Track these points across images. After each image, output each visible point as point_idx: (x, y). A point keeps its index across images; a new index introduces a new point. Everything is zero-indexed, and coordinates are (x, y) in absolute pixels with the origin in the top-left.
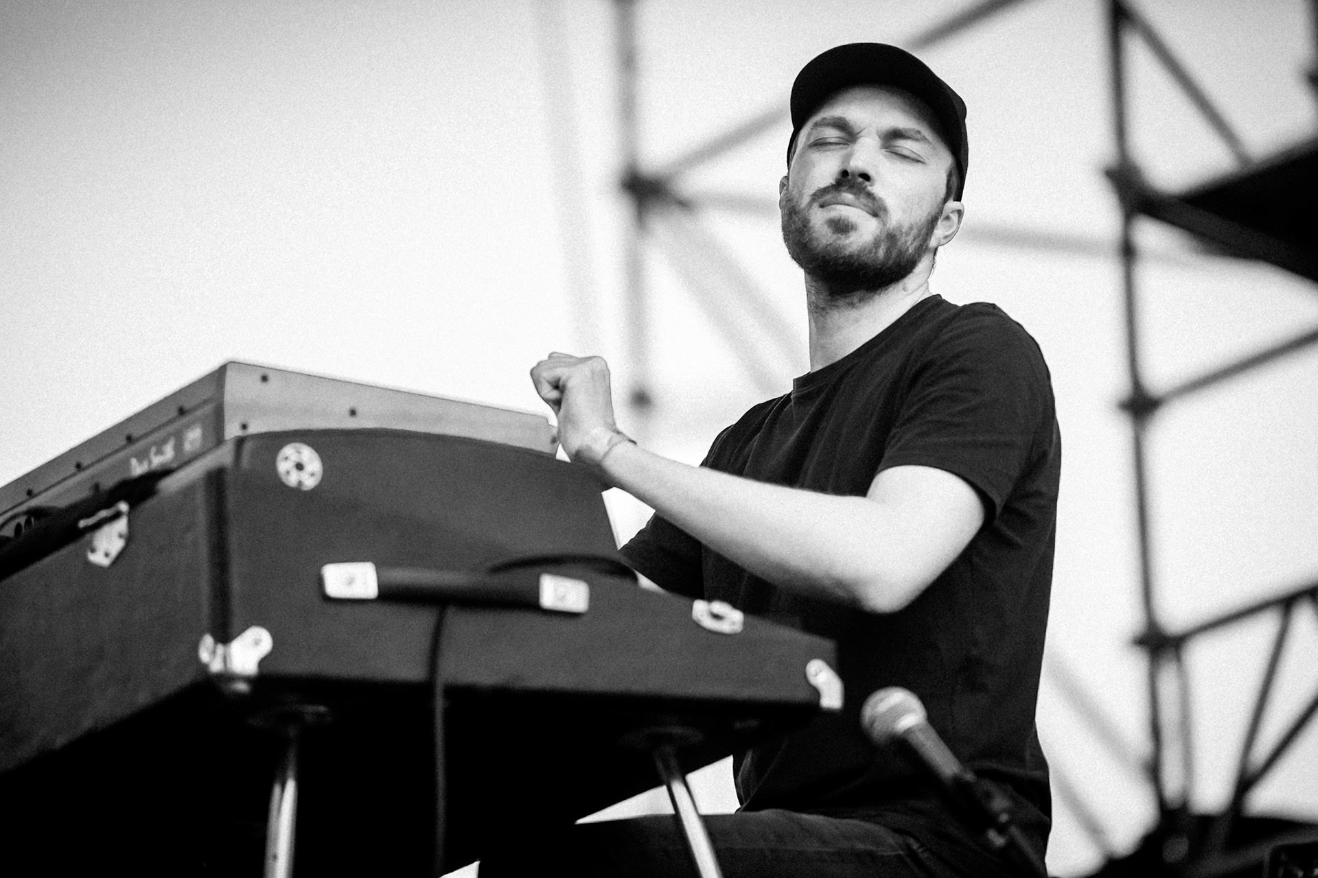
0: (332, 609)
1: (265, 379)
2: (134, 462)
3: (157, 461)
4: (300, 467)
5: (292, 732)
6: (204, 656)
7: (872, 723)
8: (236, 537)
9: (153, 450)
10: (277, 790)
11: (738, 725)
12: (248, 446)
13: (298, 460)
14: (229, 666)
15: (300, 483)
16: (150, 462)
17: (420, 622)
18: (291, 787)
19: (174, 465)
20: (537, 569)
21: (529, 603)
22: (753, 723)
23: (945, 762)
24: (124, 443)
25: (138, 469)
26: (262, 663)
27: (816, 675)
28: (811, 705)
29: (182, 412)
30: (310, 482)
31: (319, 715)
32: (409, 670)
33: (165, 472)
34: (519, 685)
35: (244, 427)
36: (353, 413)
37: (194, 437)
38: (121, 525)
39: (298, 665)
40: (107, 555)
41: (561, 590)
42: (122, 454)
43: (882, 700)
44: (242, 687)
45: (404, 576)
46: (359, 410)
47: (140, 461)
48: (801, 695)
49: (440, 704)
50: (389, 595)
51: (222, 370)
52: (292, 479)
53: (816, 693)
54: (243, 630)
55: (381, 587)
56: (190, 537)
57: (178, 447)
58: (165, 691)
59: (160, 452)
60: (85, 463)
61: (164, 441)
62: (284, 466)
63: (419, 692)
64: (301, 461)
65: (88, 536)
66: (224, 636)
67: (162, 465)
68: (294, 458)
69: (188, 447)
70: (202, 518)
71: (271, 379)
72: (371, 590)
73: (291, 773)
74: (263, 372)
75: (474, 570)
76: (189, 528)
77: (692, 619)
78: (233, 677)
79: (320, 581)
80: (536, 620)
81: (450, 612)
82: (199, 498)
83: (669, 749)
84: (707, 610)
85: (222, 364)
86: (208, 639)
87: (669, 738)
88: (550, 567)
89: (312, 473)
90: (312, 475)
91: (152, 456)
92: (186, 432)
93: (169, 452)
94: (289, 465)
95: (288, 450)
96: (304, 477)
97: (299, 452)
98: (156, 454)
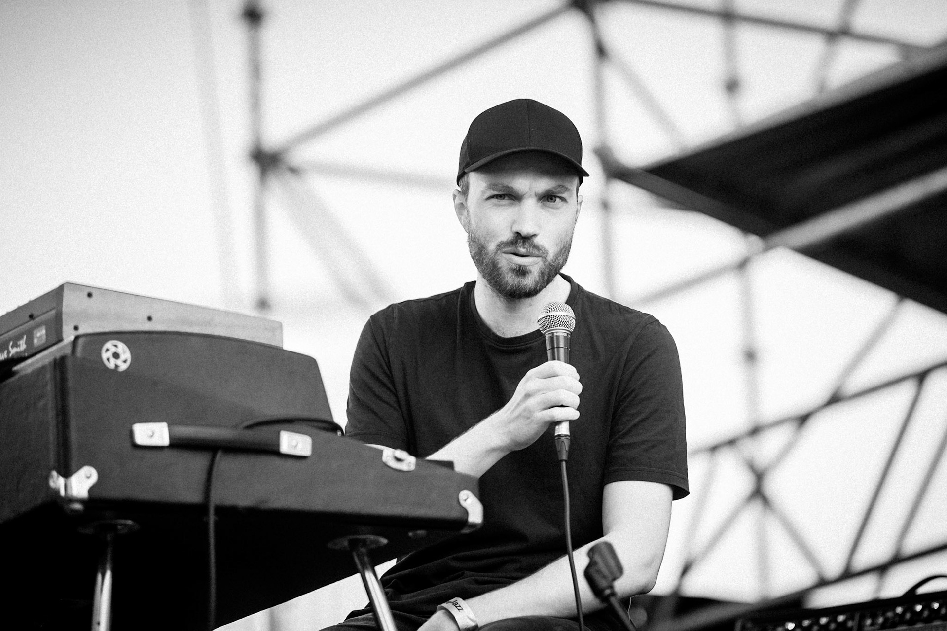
0: (139, 453)
1: (90, 295)
3: (13, 351)
4: (116, 356)
5: (109, 538)
6: (52, 484)
8: (73, 404)
9: (11, 343)
10: (99, 577)
11: (410, 534)
12: (81, 341)
13: (115, 351)
14: (69, 492)
15: (117, 366)
16: (9, 353)
17: (198, 462)
18: (108, 575)
19: (26, 355)
20: (276, 427)
21: (273, 451)
22: (421, 533)
26: (91, 490)
27: (465, 500)
28: (462, 522)
29: (31, 317)
30: (123, 367)
31: (128, 526)
32: (191, 495)
33: (20, 359)
34: (264, 506)
35: (76, 328)
36: (150, 319)
37: (41, 334)
39: (115, 492)
41: (294, 443)
44: (78, 506)
45: (188, 431)
46: (154, 319)
47: (2, 351)
48: (454, 514)
49: (212, 518)
50: (177, 444)
51: (61, 288)
52: (111, 365)
53: (466, 512)
54: (79, 468)
55: (171, 438)
56: (41, 404)
57: (29, 342)
58: (24, 509)
59: (16, 345)
61: (19, 337)
62: (105, 356)
63: (201, 509)
64: (117, 352)
66: (66, 473)
67: (17, 353)
68: (113, 350)
69: (36, 342)
70: (49, 387)
71: (94, 295)
72: (166, 442)
73: (108, 566)
74: (89, 290)
75: (235, 427)
76: (41, 397)
77: (382, 461)
78: (71, 500)
79: (131, 434)
80: (276, 461)
81: (219, 455)
82: (48, 376)
83: (363, 550)
84: (392, 456)
85: (61, 284)
86: (54, 473)
87: (364, 543)
88: (286, 426)
89: (124, 360)
90: (125, 362)
91: (10, 348)
92: (35, 332)
93: (22, 345)
94: (109, 354)
95: (109, 345)
96: (119, 362)
97: (116, 346)
98: (12, 347)
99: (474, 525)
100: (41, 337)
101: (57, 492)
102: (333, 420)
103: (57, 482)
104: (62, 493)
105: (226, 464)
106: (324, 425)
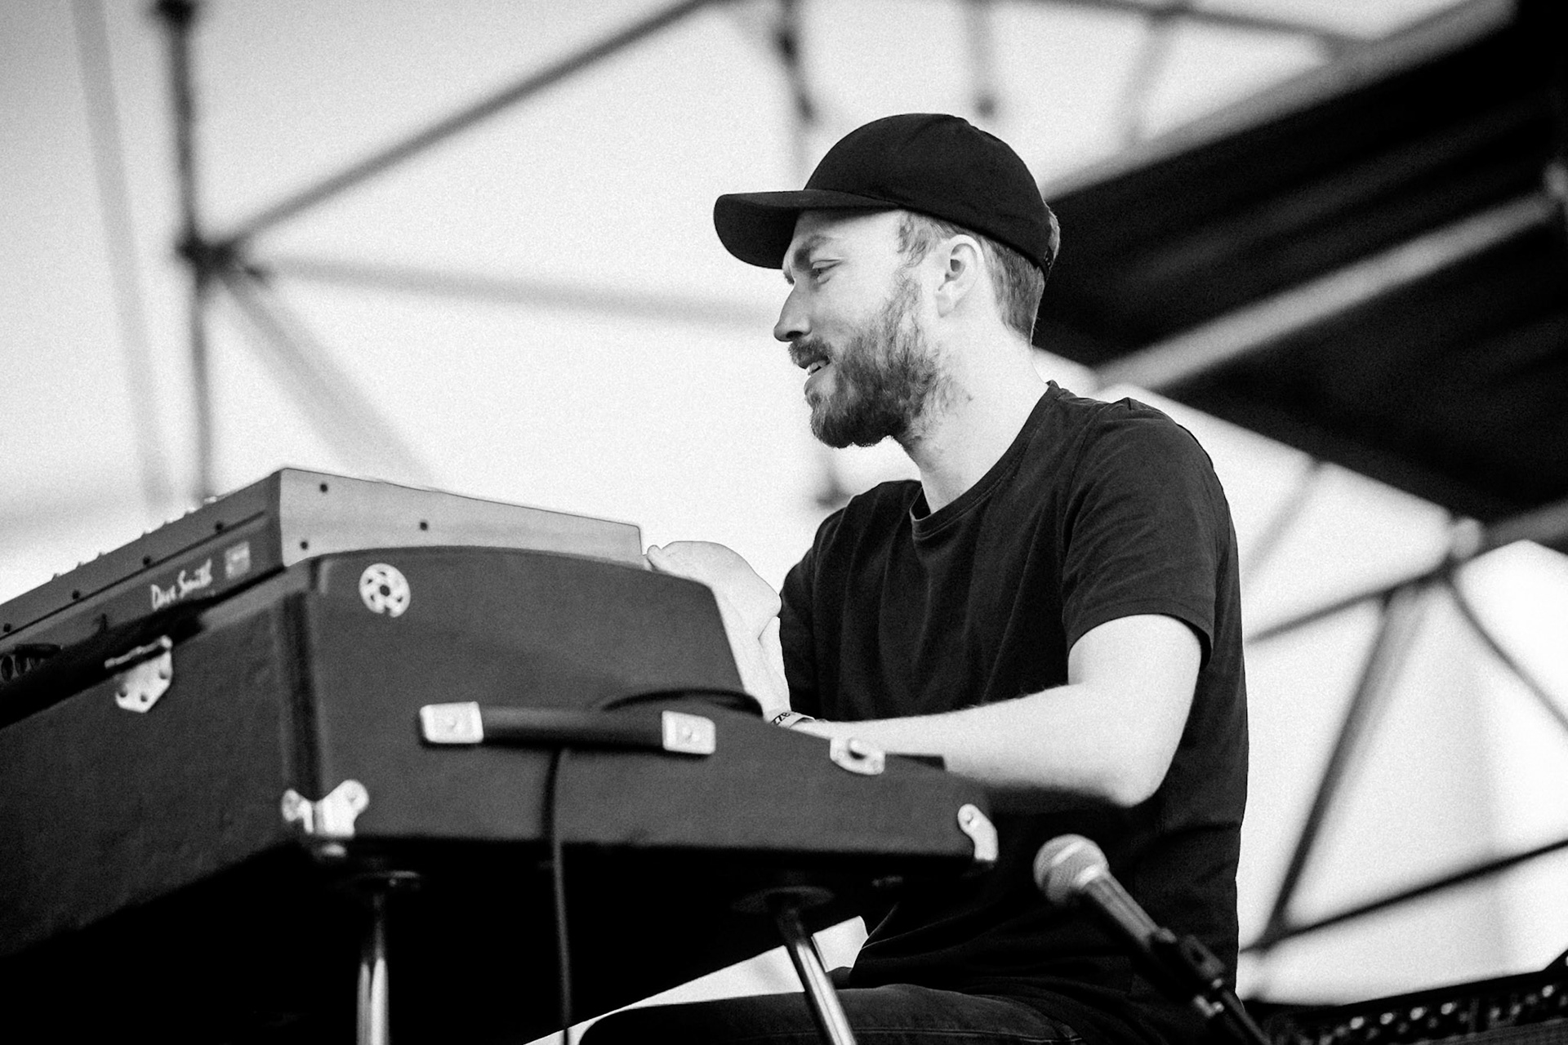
0: (433, 755)
1: (324, 488)
2: (155, 589)
3: (187, 587)
4: (385, 591)
5: (378, 901)
6: (289, 814)
7: (1047, 879)
8: (320, 675)
9: (183, 574)
10: (365, 971)
11: (876, 883)
12: (325, 567)
13: (383, 583)
14: (320, 825)
15: (387, 610)
16: (178, 590)
17: (529, 769)
18: (380, 966)
19: (213, 593)
20: (654, 706)
21: (652, 746)
22: (892, 879)
23: (1136, 920)
24: (140, 566)
25: (161, 598)
26: (358, 822)
27: (969, 822)
28: (965, 858)
29: (220, 529)
30: (398, 609)
31: (407, 880)
33: (203, 602)
34: (641, 841)
35: (304, 545)
36: (424, 526)
38: (165, 663)
39: (397, 824)
40: (144, 699)
41: (685, 732)
42: (139, 579)
43: (1059, 850)
44: (336, 850)
45: (512, 717)
46: (431, 524)
47: (165, 588)
48: (951, 846)
50: (497, 739)
51: (276, 477)
52: (379, 604)
53: (971, 843)
54: (335, 785)
55: (486, 729)
56: (260, 678)
57: (218, 571)
59: (191, 576)
60: (85, 592)
61: (199, 563)
62: (366, 591)
63: (539, 847)
64: (386, 584)
65: (117, 678)
66: (314, 793)
67: (195, 591)
68: (379, 580)
69: (231, 571)
70: (277, 649)
71: (331, 488)
72: (476, 733)
73: (379, 951)
74: (321, 480)
75: (588, 706)
76: (259, 665)
77: (830, 760)
78: (325, 840)
79: (418, 724)
80: (659, 764)
81: (565, 756)
82: (274, 628)
83: (793, 912)
84: (845, 749)
85: (275, 471)
86: (292, 795)
87: (795, 899)
88: (672, 703)
89: (399, 598)
90: (400, 600)
91: (181, 582)
92: (228, 553)
93: (204, 577)
94: (374, 589)
95: (372, 572)
96: (391, 602)
97: (383, 574)
98: (185, 580)
99: (983, 864)
100: (240, 562)
101: (299, 824)
102: (743, 690)
103: (296, 808)
104: (309, 827)
105: (575, 771)
106: (731, 700)
